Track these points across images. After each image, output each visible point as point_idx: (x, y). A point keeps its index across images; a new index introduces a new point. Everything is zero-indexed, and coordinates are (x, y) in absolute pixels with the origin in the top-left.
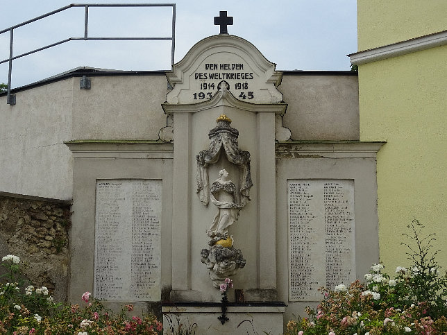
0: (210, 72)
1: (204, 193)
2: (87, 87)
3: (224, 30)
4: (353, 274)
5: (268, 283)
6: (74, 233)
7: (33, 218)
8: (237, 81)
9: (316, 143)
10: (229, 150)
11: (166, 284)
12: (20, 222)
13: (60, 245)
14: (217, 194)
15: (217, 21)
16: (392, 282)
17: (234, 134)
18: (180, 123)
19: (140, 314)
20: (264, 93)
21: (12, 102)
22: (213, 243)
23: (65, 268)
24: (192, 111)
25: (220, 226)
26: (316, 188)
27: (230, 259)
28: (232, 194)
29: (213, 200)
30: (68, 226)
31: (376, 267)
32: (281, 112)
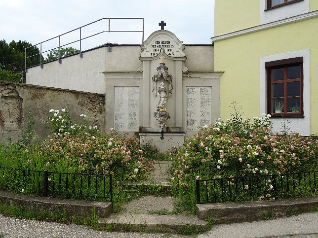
0: (157, 45)
1: (155, 91)
2: (110, 51)
3: (162, 28)
4: (210, 121)
5: (179, 125)
6: (106, 106)
7: (91, 101)
8: (167, 48)
9: (197, 72)
10: (164, 75)
11: (141, 125)
12: (86, 102)
13: (101, 111)
14: (160, 92)
15: (160, 24)
16: (225, 124)
17: (166, 69)
18: (146, 64)
19: (131, 136)
20: (178, 53)
21: (81, 56)
22: (158, 110)
23: (103, 119)
24: (150, 60)
25: (161, 104)
26: (197, 90)
27: (165, 116)
28: (165, 91)
29: (158, 94)
30: (104, 103)
31: (219, 119)
32: (185, 60)
